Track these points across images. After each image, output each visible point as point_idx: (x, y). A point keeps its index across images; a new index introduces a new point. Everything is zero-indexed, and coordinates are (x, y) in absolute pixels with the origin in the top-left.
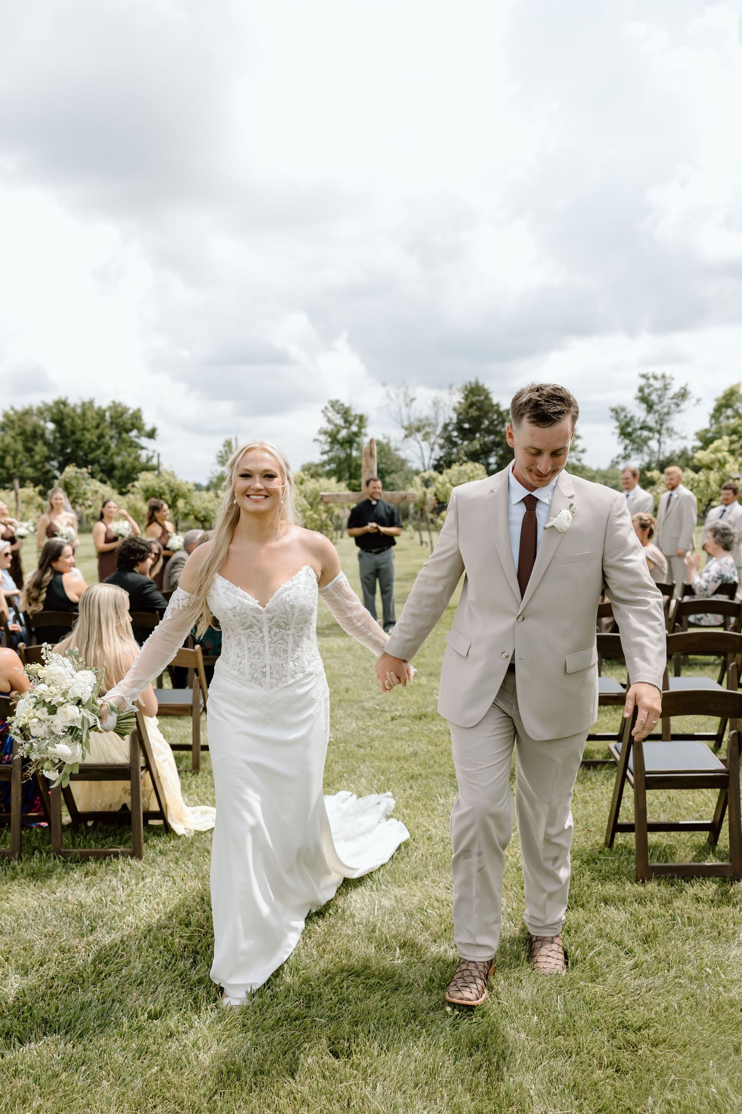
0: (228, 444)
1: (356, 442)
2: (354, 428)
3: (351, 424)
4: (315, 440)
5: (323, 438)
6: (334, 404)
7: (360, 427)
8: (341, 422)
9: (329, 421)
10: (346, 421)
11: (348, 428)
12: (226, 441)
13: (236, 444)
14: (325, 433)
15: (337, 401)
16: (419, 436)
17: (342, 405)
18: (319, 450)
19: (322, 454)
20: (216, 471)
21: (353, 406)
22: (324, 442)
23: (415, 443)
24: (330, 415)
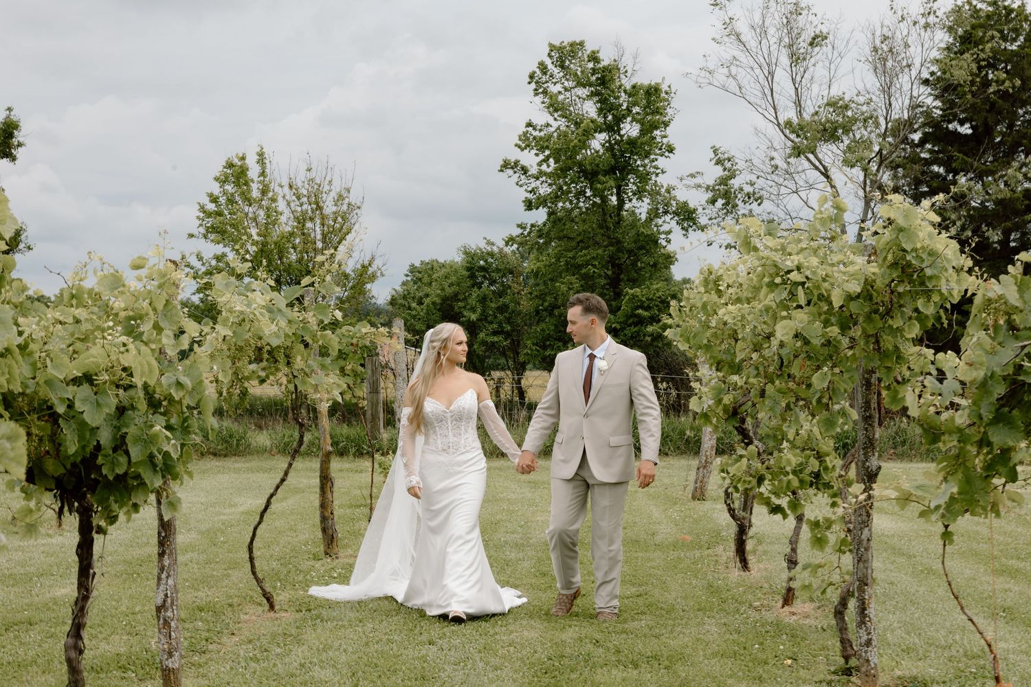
0: (236, 174)
1: (635, 171)
2: (630, 129)
3: (619, 120)
4: (506, 165)
5: (530, 159)
6: (564, 54)
7: (648, 128)
8: (590, 109)
9: (555, 107)
10: (606, 106)
11: (612, 128)
12: (230, 165)
13: (263, 174)
14: (541, 145)
15: (576, 47)
16: (829, 153)
17: (594, 58)
18: (522, 194)
19: (529, 205)
20: (200, 258)
21: (626, 62)
22: (534, 170)
23: (814, 175)
24: (554, 89)
